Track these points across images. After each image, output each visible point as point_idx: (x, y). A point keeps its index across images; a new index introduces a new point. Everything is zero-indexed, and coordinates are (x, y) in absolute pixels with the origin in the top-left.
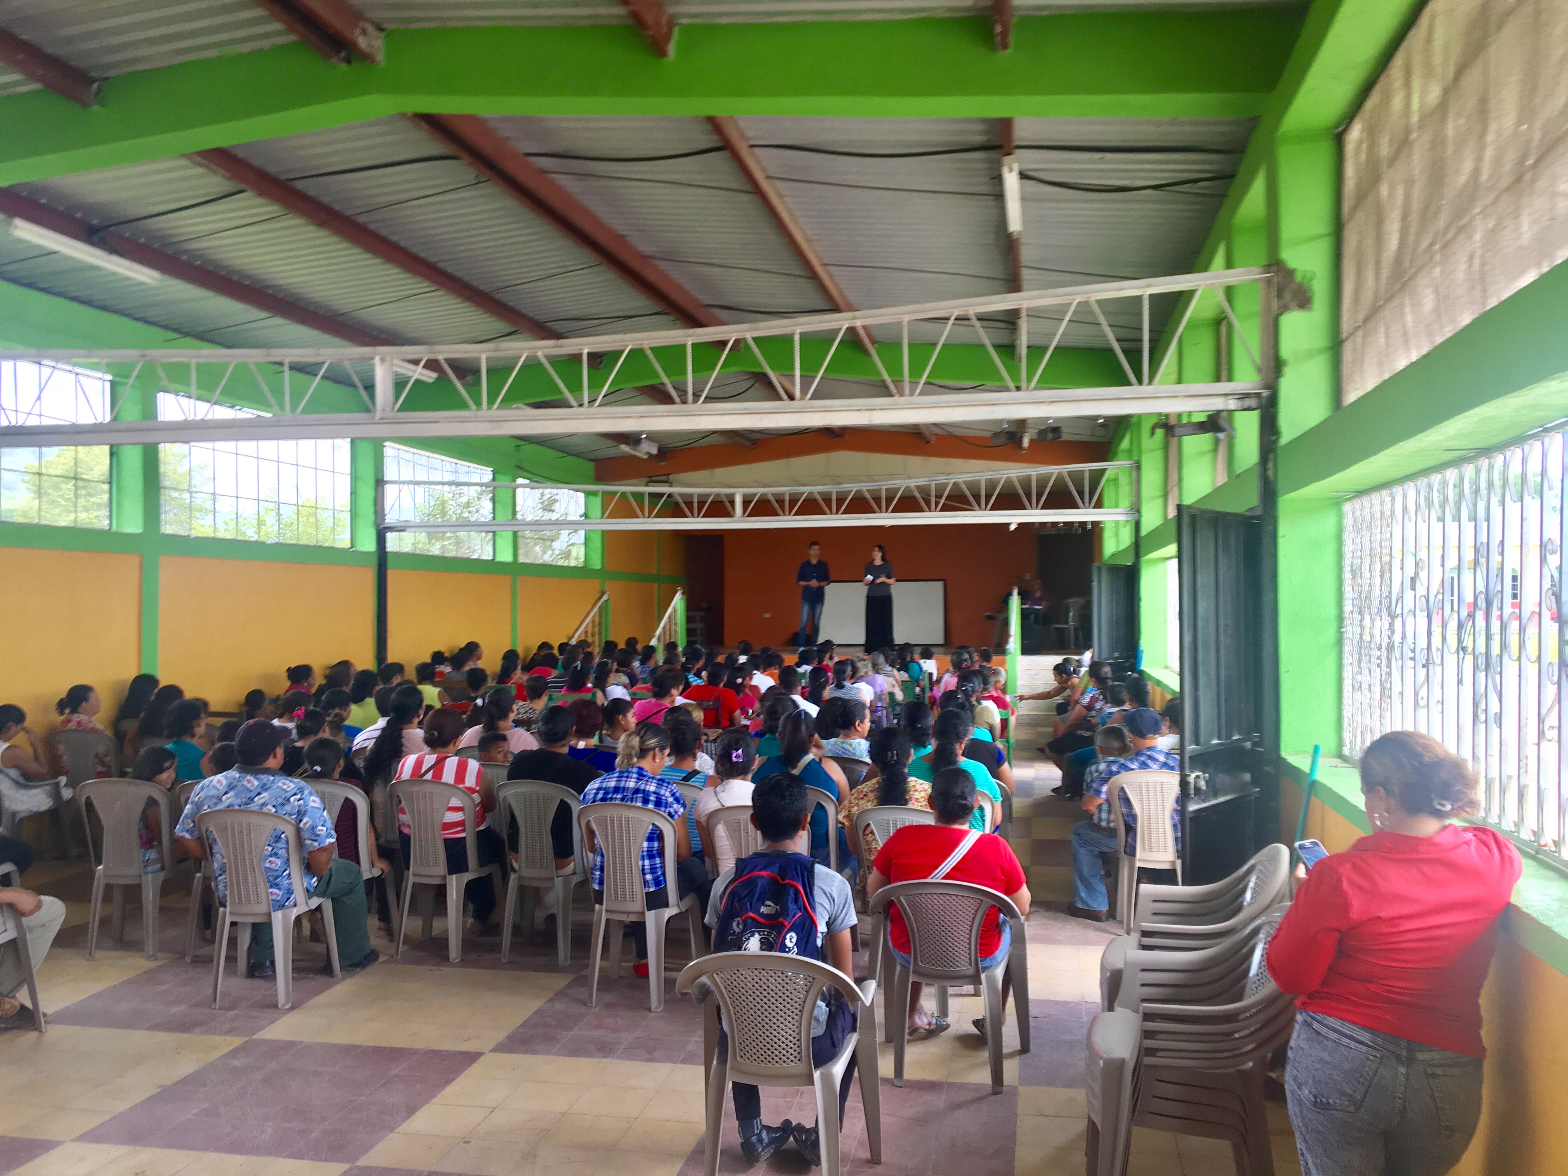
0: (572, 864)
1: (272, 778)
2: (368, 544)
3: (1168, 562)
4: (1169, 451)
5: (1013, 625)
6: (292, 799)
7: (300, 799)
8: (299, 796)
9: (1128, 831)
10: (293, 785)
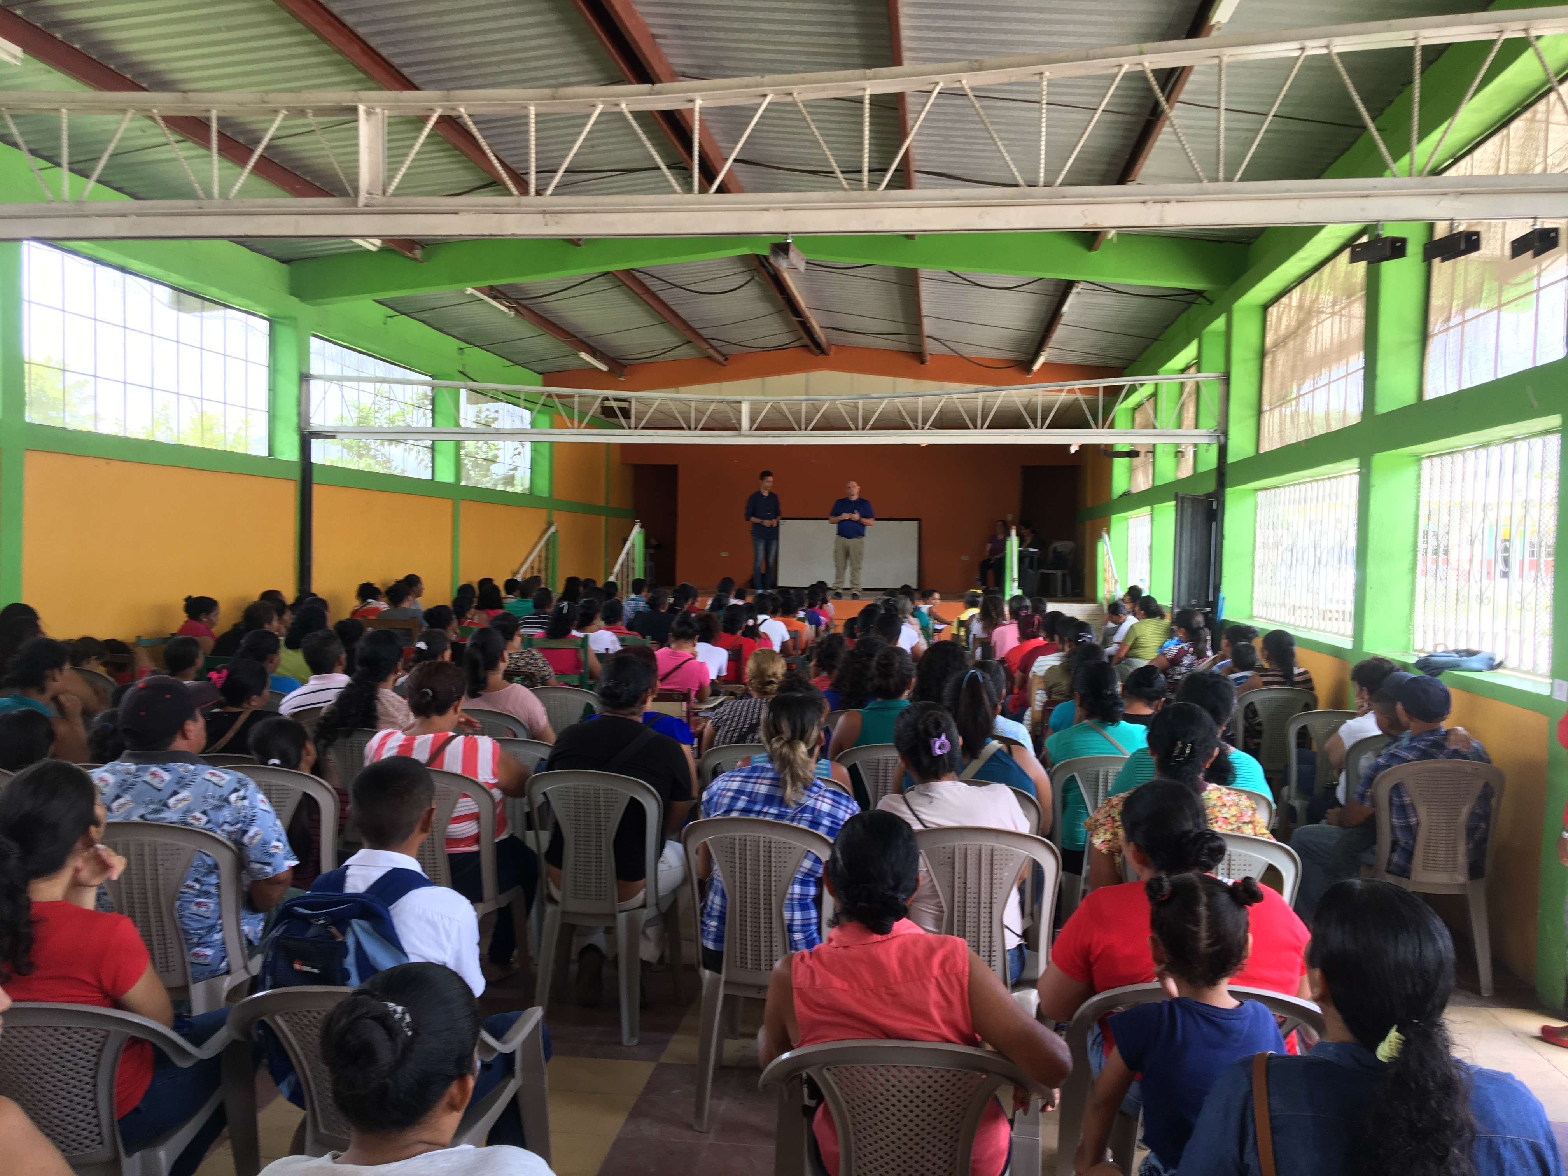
0: (642, 892)
1: (192, 767)
2: (289, 452)
3: (1260, 493)
4: (1268, 360)
5: (1012, 568)
6: (233, 797)
7: (244, 798)
8: (241, 793)
9: (1395, 843)
10: (227, 777)
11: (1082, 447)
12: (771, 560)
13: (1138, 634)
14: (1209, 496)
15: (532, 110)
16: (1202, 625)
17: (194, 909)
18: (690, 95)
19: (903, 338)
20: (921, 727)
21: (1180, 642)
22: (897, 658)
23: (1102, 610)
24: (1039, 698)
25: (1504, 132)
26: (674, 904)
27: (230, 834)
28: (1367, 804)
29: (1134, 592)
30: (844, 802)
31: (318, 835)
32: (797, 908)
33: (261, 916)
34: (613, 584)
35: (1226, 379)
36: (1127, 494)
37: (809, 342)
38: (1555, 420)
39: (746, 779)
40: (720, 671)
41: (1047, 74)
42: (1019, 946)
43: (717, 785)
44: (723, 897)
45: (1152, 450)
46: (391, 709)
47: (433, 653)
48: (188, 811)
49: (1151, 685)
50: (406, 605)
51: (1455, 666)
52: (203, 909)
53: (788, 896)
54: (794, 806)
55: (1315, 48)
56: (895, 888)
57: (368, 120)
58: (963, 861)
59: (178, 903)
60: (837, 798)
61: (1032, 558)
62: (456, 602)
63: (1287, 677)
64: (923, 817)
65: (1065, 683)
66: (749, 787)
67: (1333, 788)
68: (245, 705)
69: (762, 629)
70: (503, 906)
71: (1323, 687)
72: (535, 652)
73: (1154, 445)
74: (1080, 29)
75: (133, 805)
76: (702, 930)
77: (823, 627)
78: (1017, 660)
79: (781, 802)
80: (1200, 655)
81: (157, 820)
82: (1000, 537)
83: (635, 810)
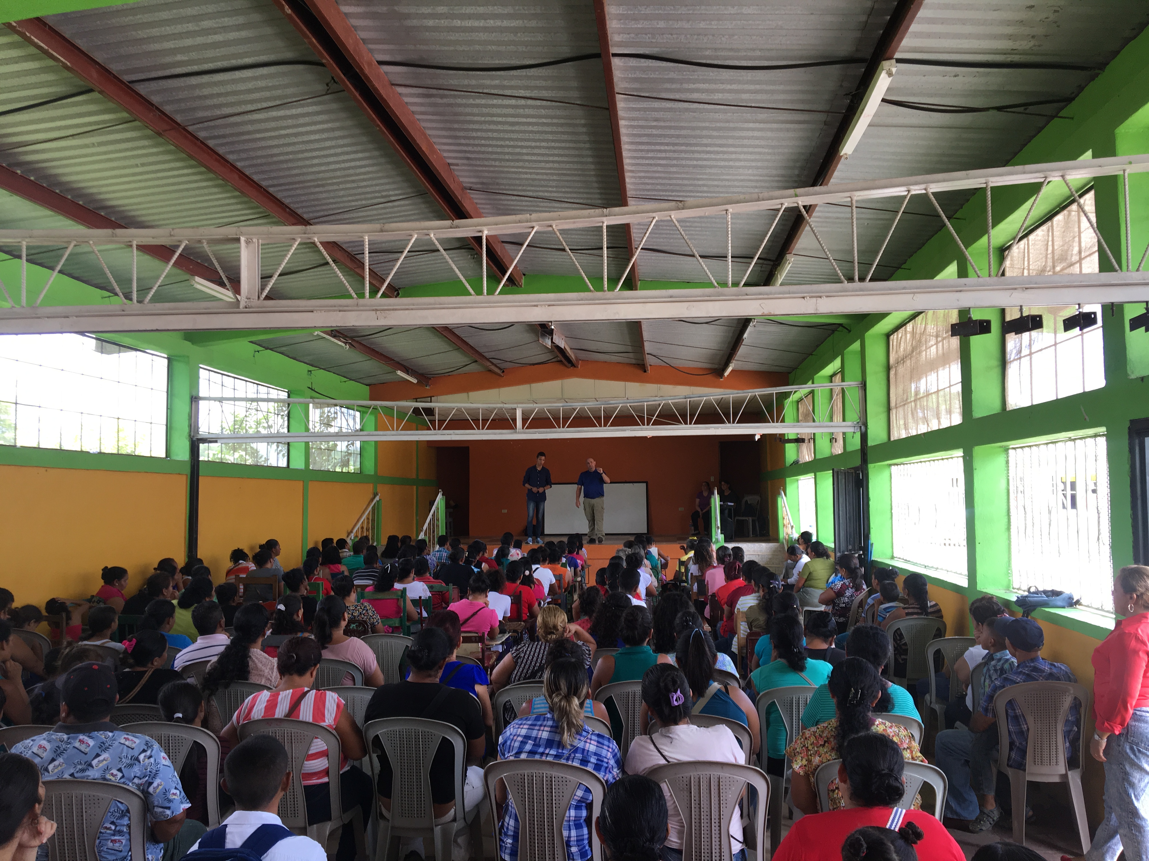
0: (453, 810)
1: (110, 734)
2: (182, 454)
3: (893, 467)
4: (892, 373)
5: (716, 518)
6: (142, 757)
7: (150, 757)
8: (148, 753)
9: (1012, 744)
10: (137, 741)
11: (763, 436)
12: (540, 516)
13: (811, 570)
14: (856, 469)
15: (366, 239)
16: (858, 566)
17: (110, 844)
18: (479, 228)
19: (631, 355)
20: (662, 684)
21: (842, 578)
22: (640, 615)
23: (784, 548)
24: (743, 629)
25: (1049, 224)
26: (477, 816)
27: (138, 786)
28: (990, 715)
29: (806, 536)
30: (606, 743)
31: (206, 774)
32: (573, 827)
33: (162, 845)
34: (423, 541)
35: (863, 386)
36: (796, 463)
37: (563, 359)
38: (1102, 430)
39: (532, 727)
40: (505, 613)
41: (731, 210)
42: (742, 851)
43: (510, 731)
44: (516, 820)
45: (813, 438)
46: (260, 665)
47: (290, 611)
48: (107, 769)
49: (826, 626)
50: (269, 566)
51: (1046, 604)
52: (117, 845)
53: (566, 818)
54: (569, 747)
55: (917, 190)
56: (652, 840)
57: (247, 247)
58: (697, 787)
59: (97, 841)
60: (601, 740)
61: (730, 510)
62: (306, 564)
63: (923, 609)
64: (665, 753)
65: (762, 619)
66: (534, 733)
67: (964, 697)
68: (150, 665)
69: (535, 575)
70: (346, 823)
71: (949, 617)
72: (366, 604)
73: (814, 434)
74: (749, 157)
75: (64, 765)
76: (501, 846)
77: (579, 568)
78: (724, 597)
79: (560, 745)
80: (858, 588)
81: (83, 777)
82: (705, 494)
83: (446, 747)
